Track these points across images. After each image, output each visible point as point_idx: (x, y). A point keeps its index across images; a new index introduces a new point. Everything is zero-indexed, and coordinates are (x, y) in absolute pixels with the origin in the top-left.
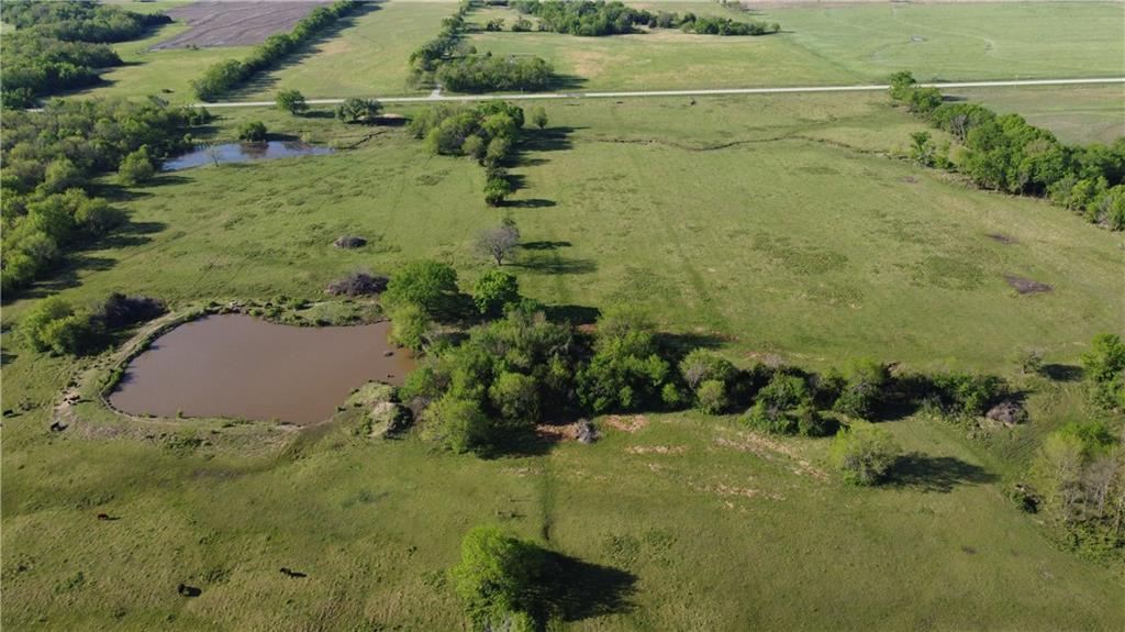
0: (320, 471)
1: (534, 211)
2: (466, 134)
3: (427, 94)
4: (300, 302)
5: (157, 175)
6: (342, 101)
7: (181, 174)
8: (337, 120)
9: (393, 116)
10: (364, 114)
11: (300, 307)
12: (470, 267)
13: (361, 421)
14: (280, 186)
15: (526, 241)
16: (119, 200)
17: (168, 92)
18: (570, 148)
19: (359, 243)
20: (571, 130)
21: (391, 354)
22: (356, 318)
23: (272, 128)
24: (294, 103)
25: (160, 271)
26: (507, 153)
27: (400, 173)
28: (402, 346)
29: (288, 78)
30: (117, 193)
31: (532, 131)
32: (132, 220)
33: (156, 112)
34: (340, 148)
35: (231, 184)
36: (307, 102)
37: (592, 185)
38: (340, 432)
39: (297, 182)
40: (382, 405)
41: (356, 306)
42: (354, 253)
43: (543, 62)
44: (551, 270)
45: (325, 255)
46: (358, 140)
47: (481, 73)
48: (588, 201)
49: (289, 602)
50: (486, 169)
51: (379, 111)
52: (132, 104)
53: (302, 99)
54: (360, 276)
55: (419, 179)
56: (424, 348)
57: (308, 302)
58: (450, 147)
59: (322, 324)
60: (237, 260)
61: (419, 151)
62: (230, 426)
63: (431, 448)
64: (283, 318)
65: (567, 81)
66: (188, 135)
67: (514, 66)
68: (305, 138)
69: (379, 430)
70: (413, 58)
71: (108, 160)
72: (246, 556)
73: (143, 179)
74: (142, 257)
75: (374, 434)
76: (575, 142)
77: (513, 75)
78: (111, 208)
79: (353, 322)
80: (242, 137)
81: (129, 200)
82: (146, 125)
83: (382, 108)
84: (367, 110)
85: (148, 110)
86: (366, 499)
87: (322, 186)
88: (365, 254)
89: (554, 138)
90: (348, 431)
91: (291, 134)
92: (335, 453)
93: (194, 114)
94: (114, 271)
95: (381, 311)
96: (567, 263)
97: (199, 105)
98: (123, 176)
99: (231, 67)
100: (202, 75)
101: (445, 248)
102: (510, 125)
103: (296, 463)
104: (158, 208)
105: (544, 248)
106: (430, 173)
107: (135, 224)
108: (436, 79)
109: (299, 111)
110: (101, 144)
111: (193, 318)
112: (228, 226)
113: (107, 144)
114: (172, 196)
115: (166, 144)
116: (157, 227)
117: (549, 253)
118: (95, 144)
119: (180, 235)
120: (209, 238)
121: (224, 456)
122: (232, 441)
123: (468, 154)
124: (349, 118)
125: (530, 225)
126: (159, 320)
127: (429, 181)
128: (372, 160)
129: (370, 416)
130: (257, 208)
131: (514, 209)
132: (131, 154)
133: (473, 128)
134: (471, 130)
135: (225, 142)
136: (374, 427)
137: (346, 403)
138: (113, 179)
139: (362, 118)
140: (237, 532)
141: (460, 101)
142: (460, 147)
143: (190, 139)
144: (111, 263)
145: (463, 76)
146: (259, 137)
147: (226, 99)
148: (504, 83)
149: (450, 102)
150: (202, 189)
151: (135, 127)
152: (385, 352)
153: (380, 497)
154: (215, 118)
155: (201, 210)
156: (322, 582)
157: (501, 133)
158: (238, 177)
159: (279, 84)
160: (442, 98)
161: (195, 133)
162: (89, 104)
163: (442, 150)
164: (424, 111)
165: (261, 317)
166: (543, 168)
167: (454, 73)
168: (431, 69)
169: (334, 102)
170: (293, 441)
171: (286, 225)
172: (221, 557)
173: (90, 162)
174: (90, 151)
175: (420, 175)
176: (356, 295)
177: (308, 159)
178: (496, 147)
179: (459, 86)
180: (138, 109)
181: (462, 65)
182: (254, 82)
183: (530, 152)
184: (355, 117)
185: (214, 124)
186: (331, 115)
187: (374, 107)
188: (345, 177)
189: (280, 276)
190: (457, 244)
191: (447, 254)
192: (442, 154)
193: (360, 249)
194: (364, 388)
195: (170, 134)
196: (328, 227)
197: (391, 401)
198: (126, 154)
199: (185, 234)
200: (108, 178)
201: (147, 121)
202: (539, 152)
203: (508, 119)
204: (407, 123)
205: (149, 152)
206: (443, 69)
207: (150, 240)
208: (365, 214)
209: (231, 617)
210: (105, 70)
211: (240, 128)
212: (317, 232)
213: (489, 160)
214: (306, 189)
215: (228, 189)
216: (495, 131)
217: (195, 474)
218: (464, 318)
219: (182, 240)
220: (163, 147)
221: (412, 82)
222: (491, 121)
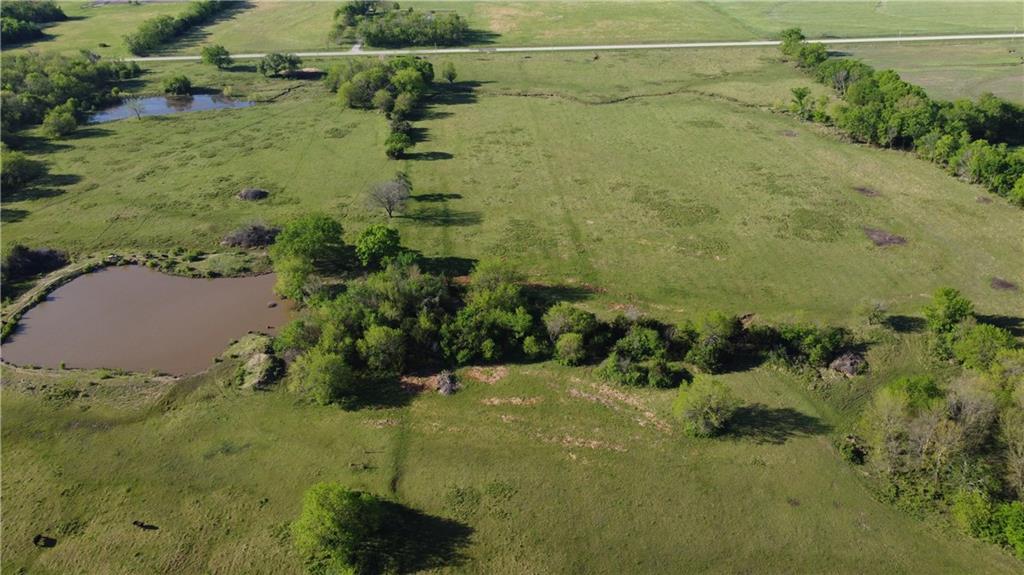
0: (188, 422)
1: (431, 164)
2: (377, 88)
3: (347, 49)
4: (194, 254)
5: (81, 128)
6: (263, 55)
7: (103, 127)
8: (259, 75)
9: (313, 70)
10: (284, 68)
11: (194, 259)
12: (362, 219)
13: (235, 372)
14: (196, 139)
15: (420, 193)
16: (40, 153)
17: (105, 46)
18: (474, 102)
19: (261, 195)
20: (477, 84)
21: (274, 305)
22: (246, 270)
23: (197, 82)
24: (219, 58)
25: (69, 222)
26: (413, 107)
27: (312, 126)
28: (286, 298)
29: (218, 34)
30: (41, 145)
31: (441, 85)
32: (51, 172)
33: (85, 67)
34: (259, 101)
35: (148, 137)
36: (232, 57)
37: (490, 138)
38: (213, 383)
39: (213, 135)
40: (256, 356)
41: (247, 258)
42: (255, 205)
43: (458, 18)
44: (439, 222)
45: (227, 206)
46: (276, 93)
47: (398, 29)
48: (483, 154)
49: (137, 555)
50: (391, 122)
51: (299, 65)
52: (63, 58)
53: (227, 53)
54: (255, 229)
55: (327, 132)
56: (304, 299)
57: (203, 254)
58: (361, 100)
59: (213, 275)
60: (143, 212)
61: (332, 104)
62: (108, 377)
63: (298, 399)
64: (177, 269)
65: (481, 36)
66: (115, 88)
67: (430, 21)
68: (226, 91)
69: (251, 381)
70: (338, 13)
71: (35, 113)
72: (104, 508)
73: (67, 132)
74: (53, 208)
75: (245, 386)
76: (480, 96)
77: (429, 31)
78: (29, 161)
79: (243, 274)
80: (167, 91)
81: (51, 152)
82: (74, 79)
83: (301, 62)
84: (287, 65)
85: (78, 64)
86: (227, 451)
87: (236, 139)
88: (265, 206)
89: (461, 92)
90: (220, 383)
91: (214, 88)
92: (205, 405)
93: (125, 68)
94: (26, 222)
95: (271, 262)
96: (455, 215)
97: (130, 59)
98: (47, 129)
99: (165, 22)
100: (135, 31)
101: (342, 200)
102: (417, 79)
103: (167, 414)
104: (76, 160)
105: (436, 200)
106: (338, 126)
107: (52, 176)
108: (357, 35)
109: (225, 65)
110: (29, 98)
111: (91, 270)
112: (140, 178)
113: (35, 98)
114: (91, 149)
115: (94, 98)
116: (72, 179)
117: (439, 205)
118: (23, 98)
119: (94, 187)
120: (121, 190)
121: (101, 407)
122: (108, 393)
123: (377, 108)
124: (271, 73)
125: (424, 177)
126: (59, 271)
127: (337, 134)
128: (286, 114)
129: (244, 367)
130: (170, 161)
131: (413, 162)
132: (57, 108)
133: (383, 82)
134: (383, 83)
135: (151, 96)
136: (247, 378)
137: (224, 354)
138: (38, 132)
139: (282, 72)
140: (100, 484)
141: (377, 56)
142: (370, 101)
143: (117, 92)
144: (23, 214)
145: (382, 32)
146: (184, 91)
147: (159, 53)
148: (420, 38)
149: (369, 57)
150: (122, 141)
151: (63, 81)
152: (270, 303)
153: (241, 449)
154: (144, 72)
155: (117, 162)
156: (172, 535)
157: (409, 87)
158: (157, 129)
159: (210, 39)
160: (362, 53)
161: (123, 86)
162: (24, 59)
163: (353, 103)
164: (339, 66)
165: (157, 269)
166: (446, 122)
167: (373, 29)
168: (353, 24)
169: (257, 56)
170: (168, 392)
171: (196, 177)
172: (80, 509)
173: (18, 115)
174: (18, 104)
175: (331, 127)
176: (250, 246)
177: (227, 112)
178: (402, 101)
179: (378, 41)
180: (69, 64)
181: (382, 21)
182: (186, 36)
183: (436, 105)
184: (276, 72)
185: (143, 78)
186: (252, 69)
187: (294, 62)
188: (258, 131)
189: (181, 228)
190: (354, 196)
191: (343, 206)
192: (353, 107)
193: (260, 201)
194: (243, 339)
195: (100, 87)
196: (234, 180)
197: (266, 353)
198: (52, 108)
199: (98, 186)
200: (35, 131)
201: (77, 76)
202: (445, 106)
203: (415, 74)
204: (323, 77)
205: (76, 105)
206: (363, 24)
207: (64, 192)
208: (270, 167)
209: (80, 570)
210: (49, 24)
211: (165, 81)
212: (224, 185)
213: (396, 113)
214: (220, 142)
215: (146, 142)
216: (404, 86)
217: (69, 426)
218: (349, 269)
219: (95, 191)
220: (90, 100)
221: (334, 36)
222: (401, 75)
